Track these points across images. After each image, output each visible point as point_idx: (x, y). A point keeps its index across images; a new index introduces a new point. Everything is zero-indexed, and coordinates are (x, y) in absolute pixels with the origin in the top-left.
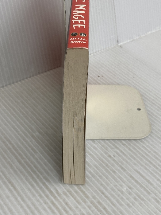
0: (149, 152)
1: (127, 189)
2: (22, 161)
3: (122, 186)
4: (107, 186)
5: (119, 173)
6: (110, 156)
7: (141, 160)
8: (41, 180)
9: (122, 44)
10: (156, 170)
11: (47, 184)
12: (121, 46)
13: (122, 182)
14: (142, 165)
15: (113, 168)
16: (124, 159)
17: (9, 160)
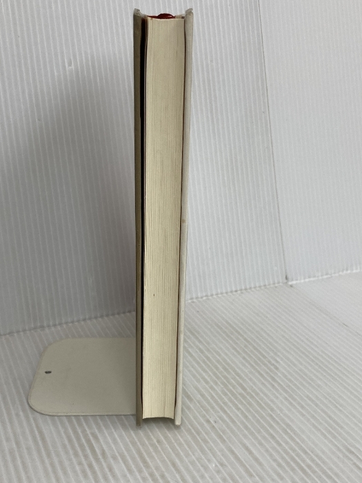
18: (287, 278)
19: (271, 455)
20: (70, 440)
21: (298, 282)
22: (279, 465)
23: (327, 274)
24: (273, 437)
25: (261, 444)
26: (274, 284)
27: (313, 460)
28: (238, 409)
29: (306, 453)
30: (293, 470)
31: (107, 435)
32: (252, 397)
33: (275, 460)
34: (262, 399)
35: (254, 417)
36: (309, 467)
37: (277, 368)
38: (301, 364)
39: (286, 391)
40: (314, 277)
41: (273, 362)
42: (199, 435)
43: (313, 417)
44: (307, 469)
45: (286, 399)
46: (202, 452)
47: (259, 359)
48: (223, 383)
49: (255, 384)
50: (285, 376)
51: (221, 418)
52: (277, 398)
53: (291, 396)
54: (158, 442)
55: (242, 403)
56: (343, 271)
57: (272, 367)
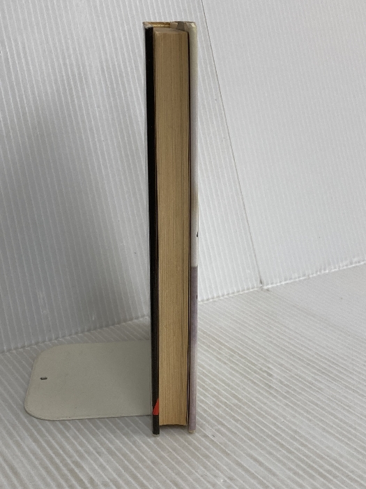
0: (283, 431)
1: (225, 481)
2: (41, 440)
3: (215, 476)
4: (187, 476)
5: (214, 459)
6: (205, 436)
7: (265, 441)
8: (66, 465)
9: (270, 286)
10: (289, 455)
11: (77, 471)
12: (268, 290)
13: (217, 471)
14: (263, 449)
15: (207, 452)
16: (230, 440)
17: (18, 438)
18: (261, 282)
19: (284, 464)
20: (49, 472)
21: (274, 285)
22: (295, 473)
23: (304, 275)
24: (282, 446)
25: (270, 453)
26: (248, 289)
27: (332, 465)
28: (237, 421)
29: (322, 458)
30: (312, 477)
31: (92, 462)
32: (249, 407)
33: (290, 469)
34: (261, 408)
35: (256, 426)
36: (329, 472)
37: (270, 375)
38: (297, 369)
39: (285, 398)
40: (291, 279)
41: (264, 369)
42: (198, 451)
43: (322, 421)
44: (328, 475)
45: (287, 405)
46: (205, 468)
47: (249, 368)
48: (214, 396)
49: (249, 393)
50: (281, 382)
51: (218, 431)
52: (278, 405)
53: (292, 402)
54: (153, 462)
55: (239, 414)
56: (320, 272)
57: (265, 375)
